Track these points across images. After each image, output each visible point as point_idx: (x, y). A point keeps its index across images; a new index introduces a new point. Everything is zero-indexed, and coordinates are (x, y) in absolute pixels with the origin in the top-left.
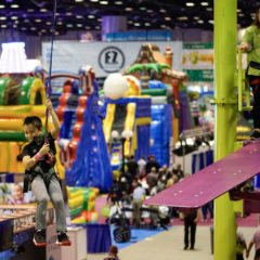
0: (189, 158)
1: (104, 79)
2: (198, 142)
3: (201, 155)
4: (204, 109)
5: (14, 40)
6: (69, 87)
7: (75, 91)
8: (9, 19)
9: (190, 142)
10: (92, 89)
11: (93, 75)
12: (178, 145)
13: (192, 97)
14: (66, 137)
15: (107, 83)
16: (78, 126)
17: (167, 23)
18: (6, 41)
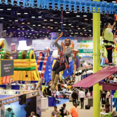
0: (80, 76)
1: (52, 52)
2: (83, 71)
3: (84, 75)
4: (84, 62)
5: (23, 40)
6: (41, 54)
7: (43, 55)
8: (21, 33)
9: (80, 71)
10: (49, 55)
11: (49, 50)
12: (76, 72)
13: (80, 58)
14: (41, 70)
15: (53, 53)
16: (44, 66)
17: (72, 35)
18: (20, 40)
